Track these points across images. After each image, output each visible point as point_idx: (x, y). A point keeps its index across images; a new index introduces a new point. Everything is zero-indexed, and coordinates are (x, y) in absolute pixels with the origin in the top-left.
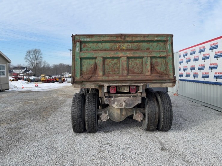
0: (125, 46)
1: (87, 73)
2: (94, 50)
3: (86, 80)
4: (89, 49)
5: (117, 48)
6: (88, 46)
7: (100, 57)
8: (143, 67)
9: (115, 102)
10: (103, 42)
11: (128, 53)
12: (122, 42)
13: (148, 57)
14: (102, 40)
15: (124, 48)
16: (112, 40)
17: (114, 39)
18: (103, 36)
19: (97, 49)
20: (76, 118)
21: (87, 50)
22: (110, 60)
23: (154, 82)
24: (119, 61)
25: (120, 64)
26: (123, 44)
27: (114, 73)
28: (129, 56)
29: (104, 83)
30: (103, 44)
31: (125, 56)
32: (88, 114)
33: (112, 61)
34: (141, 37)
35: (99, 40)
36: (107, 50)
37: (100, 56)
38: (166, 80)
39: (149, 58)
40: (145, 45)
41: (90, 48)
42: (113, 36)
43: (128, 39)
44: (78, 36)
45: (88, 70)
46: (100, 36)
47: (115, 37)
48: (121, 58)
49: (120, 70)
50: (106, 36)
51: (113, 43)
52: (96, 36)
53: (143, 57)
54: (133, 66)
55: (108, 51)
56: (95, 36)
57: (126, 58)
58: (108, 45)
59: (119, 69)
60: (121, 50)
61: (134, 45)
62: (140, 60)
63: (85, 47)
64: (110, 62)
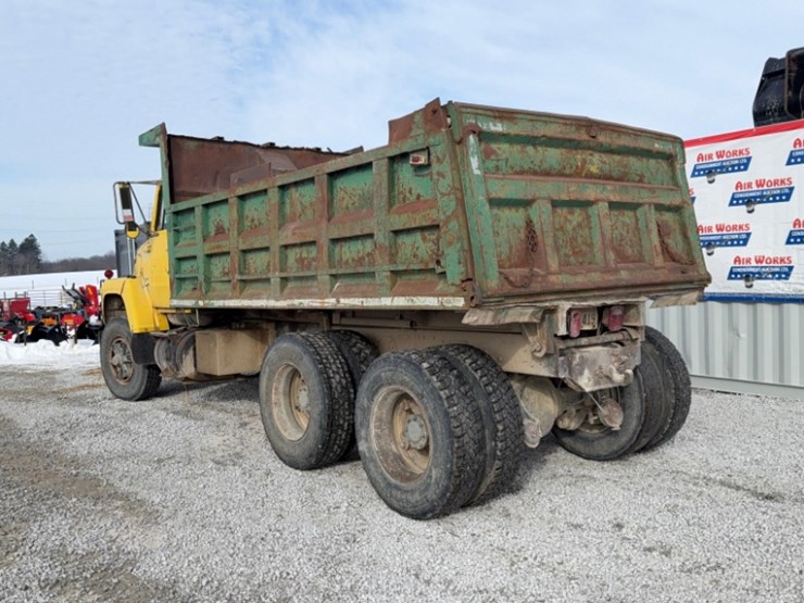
0: (596, 162)
1: (513, 261)
2: (517, 173)
3: (516, 291)
4: (502, 164)
5: (577, 167)
6: (498, 151)
7: (544, 198)
8: (640, 240)
9: (583, 369)
10: (541, 144)
11: (609, 188)
12: (589, 148)
13: (650, 204)
14: (542, 133)
15: (594, 169)
16: (567, 136)
17: (572, 134)
18: (543, 119)
19: (526, 167)
20: (471, 451)
21: (497, 168)
22: (565, 210)
23: (669, 291)
24: (588, 217)
25: (590, 228)
26: (591, 155)
27: (581, 260)
28: (613, 198)
29: (558, 299)
30: (539, 148)
31: (604, 201)
32: (504, 430)
33: (569, 217)
34: (630, 134)
35: (531, 134)
36: (553, 175)
37: (543, 194)
38: (691, 282)
39: (653, 207)
40: (635, 164)
41: (507, 160)
42: (568, 122)
43: (602, 138)
44: (469, 110)
45: (514, 250)
46: (534, 118)
47: (573, 129)
48: (594, 207)
49: (595, 250)
50: (552, 119)
51: (565, 148)
52: (522, 116)
53: (639, 205)
54: (621, 235)
55: (555, 178)
56: (519, 116)
57: (607, 205)
58: (553, 156)
59: (591, 245)
60: (587, 176)
61: (614, 161)
62: (631, 213)
63: (493, 157)
64: (566, 219)
